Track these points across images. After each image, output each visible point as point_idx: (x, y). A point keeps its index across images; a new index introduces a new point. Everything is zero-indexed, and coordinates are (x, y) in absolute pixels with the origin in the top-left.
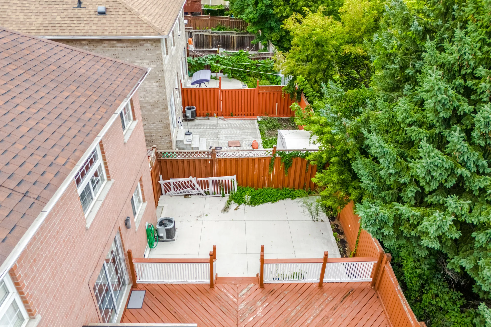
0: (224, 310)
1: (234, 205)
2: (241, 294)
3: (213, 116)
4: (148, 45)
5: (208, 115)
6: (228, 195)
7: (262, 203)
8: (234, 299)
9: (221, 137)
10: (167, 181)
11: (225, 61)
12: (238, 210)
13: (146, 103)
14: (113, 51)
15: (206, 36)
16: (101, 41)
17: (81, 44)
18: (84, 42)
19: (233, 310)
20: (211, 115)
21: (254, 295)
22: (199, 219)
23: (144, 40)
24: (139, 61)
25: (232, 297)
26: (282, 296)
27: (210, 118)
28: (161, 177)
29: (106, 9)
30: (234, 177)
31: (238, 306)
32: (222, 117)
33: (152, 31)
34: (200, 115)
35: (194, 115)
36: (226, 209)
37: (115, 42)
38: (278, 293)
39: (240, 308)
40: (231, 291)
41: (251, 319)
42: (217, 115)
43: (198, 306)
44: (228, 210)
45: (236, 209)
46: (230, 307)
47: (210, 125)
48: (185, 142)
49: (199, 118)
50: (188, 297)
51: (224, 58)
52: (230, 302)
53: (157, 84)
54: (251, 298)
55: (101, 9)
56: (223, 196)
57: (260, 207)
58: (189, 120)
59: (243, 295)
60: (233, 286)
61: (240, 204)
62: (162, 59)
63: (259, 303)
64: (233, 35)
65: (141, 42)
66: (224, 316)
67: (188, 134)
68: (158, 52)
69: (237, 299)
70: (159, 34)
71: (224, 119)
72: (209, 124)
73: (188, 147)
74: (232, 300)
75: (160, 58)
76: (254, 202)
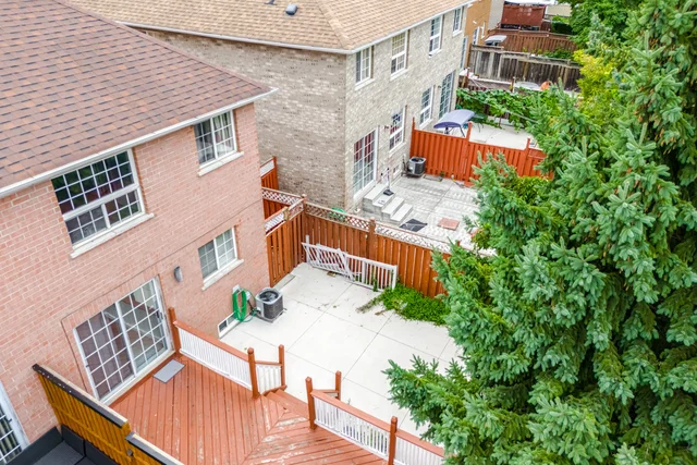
0: (246, 432)
1: (380, 307)
2: (281, 423)
3: (450, 178)
4: (331, 60)
5: (443, 175)
6: (382, 290)
7: (421, 319)
8: (268, 426)
9: (437, 209)
10: (313, 246)
11: (515, 102)
12: (381, 316)
13: (320, 138)
14: (291, 62)
15: (520, 62)
16: (280, 48)
17: (259, 50)
18: (262, 48)
19: (256, 438)
20: (446, 176)
21: (297, 432)
22: (323, 308)
23: (327, 53)
24: (319, 81)
25: (267, 421)
26: (328, 453)
27: (444, 180)
28: (307, 238)
29: (297, 9)
30: (395, 268)
31: (266, 435)
32: (462, 183)
33: (335, 42)
34: (431, 173)
35: (422, 170)
36: (363, 309)
37: (294, 52)
38: (324, 447)
39: (266, 440)
40: (274, 414)
41: (268, 461)
42: (456, 178)
43: (222, 411)
44: (366, 310)
45: (378, 314)
46: (256, 433)
47: (435, 190)
48: (375, 204)
49: (428, 176)
50: (221, 395)
51: (514, 98)
52: (261, 427)
53: (336, 115)
54: (289, 435)
55: (291, 8)
56: (375, 290)
57: (414, 323)
58: (409, 176)
59: (284, 426)
60: (280, 408)
61: (389, 309)
62: (345, 82)
63: (292, 447)
64: (564, 65)
65: (323, 56)
66: (240, 440)
67: (387, 193)
68: (342, 72)
69: (272, 427)
70: (342, 47)
71: (462, 186)
72: (435, 187)
73: (377, 210)
74: (264, 425)
75: (343, 79)
76: (408, 314)
